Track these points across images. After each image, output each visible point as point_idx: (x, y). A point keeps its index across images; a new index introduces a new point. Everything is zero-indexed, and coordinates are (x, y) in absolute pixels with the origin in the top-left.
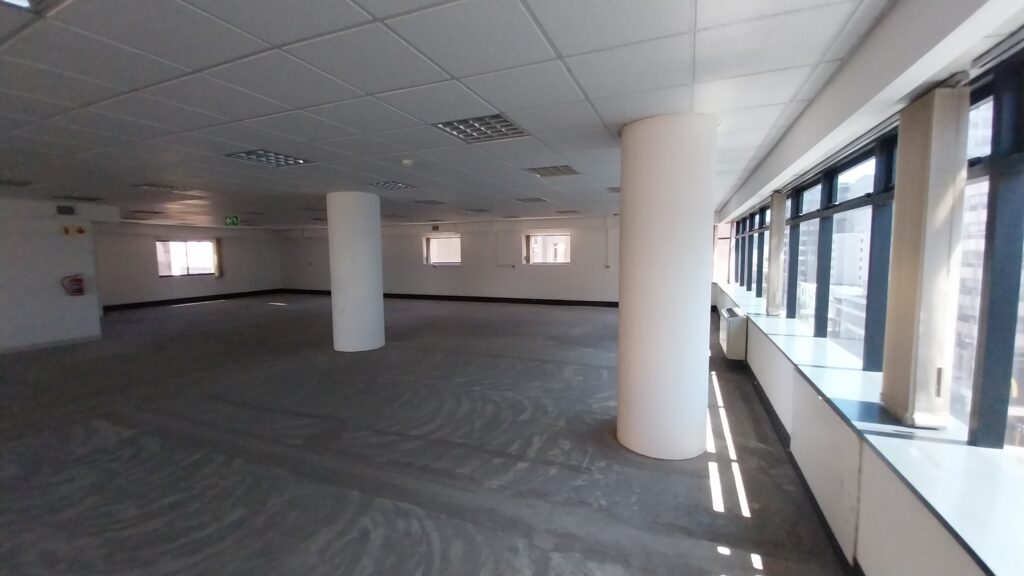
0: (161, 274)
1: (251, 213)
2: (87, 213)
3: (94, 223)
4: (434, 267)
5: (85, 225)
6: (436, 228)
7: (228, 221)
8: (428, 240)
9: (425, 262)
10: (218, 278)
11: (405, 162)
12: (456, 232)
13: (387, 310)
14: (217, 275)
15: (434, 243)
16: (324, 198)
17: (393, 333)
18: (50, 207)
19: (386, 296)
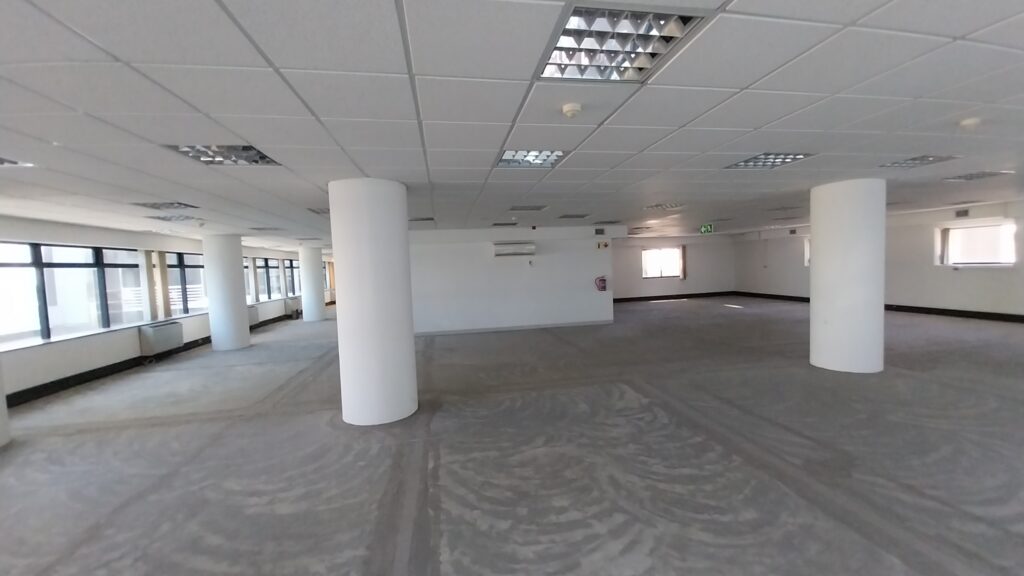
0: (644, 276)
1: (718, 220)
2: (611, 231)
3: (613, 239)
4: (956, 269)
5: (609, 241)
6: (963, 214)
7: (703, 229)
8: (945, 233)
9: (937, 262)
10: (681, 280)
11: (968, 122)
12: (1006, 215)
13: (888, 326)
14: (681, 277)
15: (955, 236)
16: (809, 191)
17: (894, 356)
18: (592, 229)
19: (888, 308)
